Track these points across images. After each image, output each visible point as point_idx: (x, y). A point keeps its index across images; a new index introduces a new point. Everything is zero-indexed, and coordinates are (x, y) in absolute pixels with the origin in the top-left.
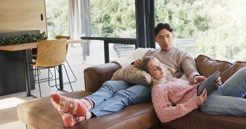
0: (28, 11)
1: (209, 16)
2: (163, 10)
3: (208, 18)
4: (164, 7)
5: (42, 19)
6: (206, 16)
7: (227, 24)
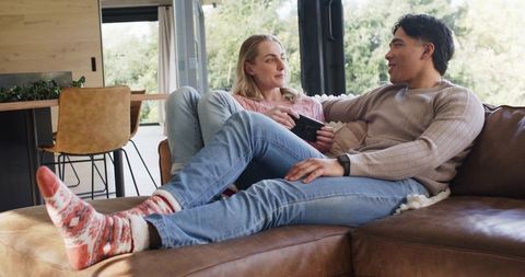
0: (64, 51)
1: (468, 75)
2: (367, 63)
3: (465, 78)
4: (369, 56)
5: (94, 69)
6: (461, 74)
7: (508, 90)
